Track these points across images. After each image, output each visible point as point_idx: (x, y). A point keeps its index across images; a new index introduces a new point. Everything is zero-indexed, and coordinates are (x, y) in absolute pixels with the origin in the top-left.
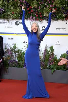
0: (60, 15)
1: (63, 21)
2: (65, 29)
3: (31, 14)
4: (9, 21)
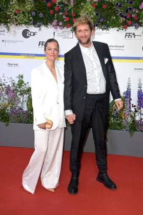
0: (114, 20)
1: (118, 30)
2: (122, 48)
3: (56, 15)
4: (8, 29)
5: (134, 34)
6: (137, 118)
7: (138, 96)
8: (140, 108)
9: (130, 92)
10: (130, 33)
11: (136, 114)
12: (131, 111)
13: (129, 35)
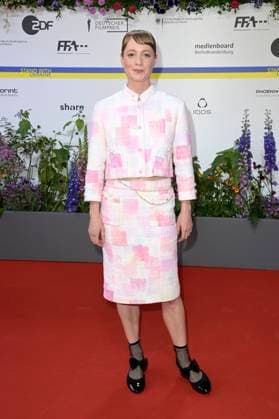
5: (253, 19)
6: (265, 192)
7: (265, 146)
8: (269, 171)
9: (249, 138)
10: (244, 18)
11: (262, 184)
12: (251, 178)
13: (244, 22)
